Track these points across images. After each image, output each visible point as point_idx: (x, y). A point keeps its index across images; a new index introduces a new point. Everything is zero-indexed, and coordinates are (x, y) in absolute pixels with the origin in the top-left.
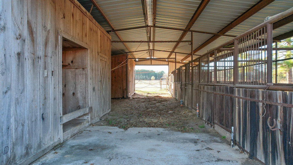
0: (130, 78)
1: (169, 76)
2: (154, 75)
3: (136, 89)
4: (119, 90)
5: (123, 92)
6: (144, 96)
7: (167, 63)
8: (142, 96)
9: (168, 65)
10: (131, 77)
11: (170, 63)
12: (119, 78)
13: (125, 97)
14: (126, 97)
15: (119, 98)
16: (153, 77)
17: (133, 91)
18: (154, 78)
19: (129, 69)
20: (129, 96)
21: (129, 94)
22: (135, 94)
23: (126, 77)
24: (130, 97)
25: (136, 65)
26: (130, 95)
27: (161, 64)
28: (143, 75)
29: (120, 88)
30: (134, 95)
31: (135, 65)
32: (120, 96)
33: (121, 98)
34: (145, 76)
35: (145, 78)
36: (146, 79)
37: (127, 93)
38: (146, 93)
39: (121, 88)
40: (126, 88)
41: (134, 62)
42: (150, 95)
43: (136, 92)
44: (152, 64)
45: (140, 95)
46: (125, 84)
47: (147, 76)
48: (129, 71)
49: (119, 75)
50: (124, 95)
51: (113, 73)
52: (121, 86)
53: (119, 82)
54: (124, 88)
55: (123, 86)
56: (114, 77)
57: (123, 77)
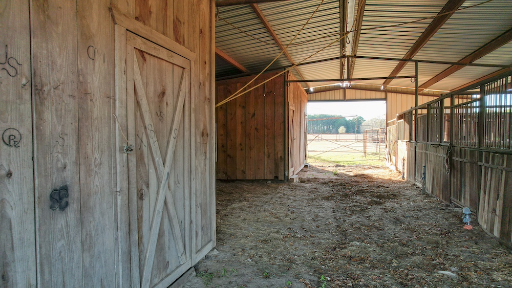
0: (295, 132)
1: (387, 125)
2: (343, 125)
3: (309, 154)
4: (266, 162)
5: (277, 166)
6: (328, 172)
7: (383, 95)
8: (322, 171)
9: (385, 99)
10: (296, 128)
11: (389, 95)
12: (266, 131)
13: (281, 177)
14: (283, 179)
15: (267, 180)
16: (342, 129)
17: (302, 161)
18: (344, 130)
19: (291, 108)
20: (291, 174)
21: (291, 170)
22: (306, 166)
23: (282, 128)
24: (295, 177)
25: (309, 101)
26: (294, 173)
28: (324, 124)
29: (269, 157)
30: (305, 169)
31: (306, 101)
32: (270, 176)
33: (271, 180)
34: (327, 126)
35: (328, 129)
36: (329, 132)
37: (286, 168)
38: (331, 165)
39: (272, 155)
40: (283, 157)
41: (305, 93)
42: (342, 171)
43: (310, 162)
44: (347, 98)
45: (318, 171)
46: (280, 147)
47: (331, 125)
48: (291, 113)
49: (265, 123)
50: (279, 174)
51: (250, 118)
52: (270, 151)
53: (266, 141)
54: (279, 156)
55: (275, 150)
56: (253, 127)
57: (275, 128)
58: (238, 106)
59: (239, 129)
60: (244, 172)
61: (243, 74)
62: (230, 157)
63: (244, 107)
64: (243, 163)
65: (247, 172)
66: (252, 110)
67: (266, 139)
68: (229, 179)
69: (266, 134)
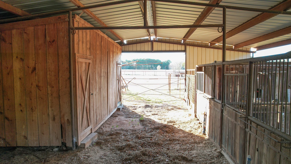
1: (186, 72)
4: (51, 126)
5: (63, 130)
7: (183, 48)
9: (185, 51)
11: (188, 47)
12: (49, 89)
13: (69, 144)
14: (71, 146)
15: (53, 147)
16: (159, 67)
23: (68, 85)
27: (171, 49)
29: (54, 119)
32: (56, 143)
33: (58, 147)
34: (151, 65)
36: (152, 68)
37: (75, 132)
39: (57, 118)
44: (154, 50)
46: (66, 109)
48: (82, 67)
49: (48, 80)
50: (67, 140)
51: (30, 72)
52: (55, 114)
53: (49, 101)
54: (66, 119)
55: (60, 112)
56: (34, 84)
57: (60, 86)
58: (15, 58)
59: (18, 85)
60: (26, 138)
61: (19, 18)
62: (9, 120)
63: (22, 60)
64: (24, 127)
65: (29, 137)
66: (32, 64)
67: (50, 98)
68: (8, 146)
69: (49, 92)
